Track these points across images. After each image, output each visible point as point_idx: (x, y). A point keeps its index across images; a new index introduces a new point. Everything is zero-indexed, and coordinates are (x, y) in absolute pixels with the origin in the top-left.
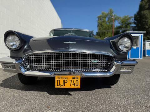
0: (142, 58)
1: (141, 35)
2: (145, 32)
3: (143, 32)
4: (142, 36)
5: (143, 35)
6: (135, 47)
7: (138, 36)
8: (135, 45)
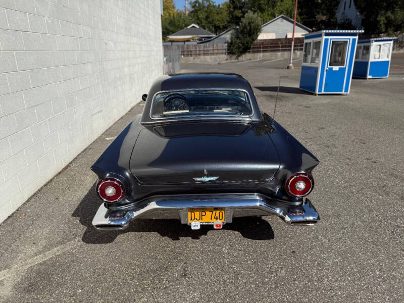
0: (348, 93)
1: (352, 38)
2: (363, 31)
3: (358, 31)
4: (354, 40)
5: (357, 37)
6: (336, 68)
7: (347, 42)
8: (340, 58)
